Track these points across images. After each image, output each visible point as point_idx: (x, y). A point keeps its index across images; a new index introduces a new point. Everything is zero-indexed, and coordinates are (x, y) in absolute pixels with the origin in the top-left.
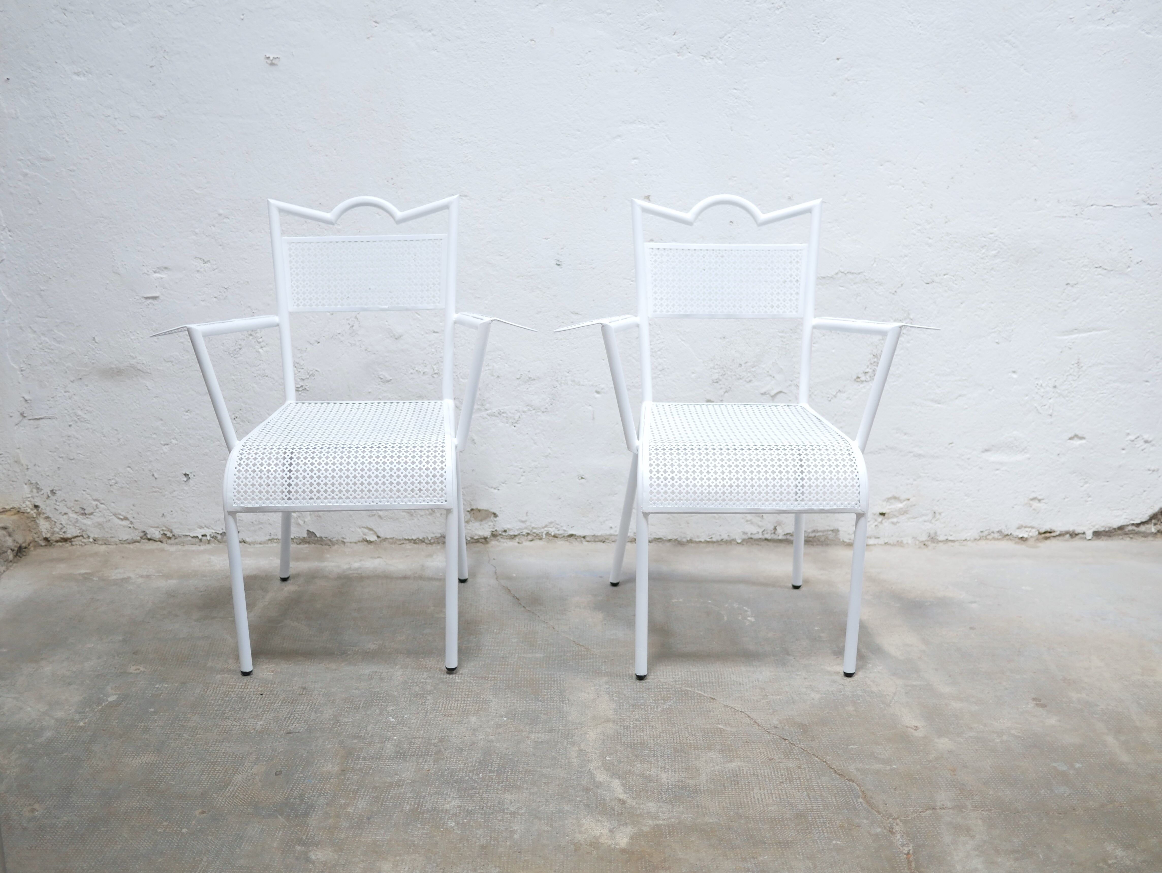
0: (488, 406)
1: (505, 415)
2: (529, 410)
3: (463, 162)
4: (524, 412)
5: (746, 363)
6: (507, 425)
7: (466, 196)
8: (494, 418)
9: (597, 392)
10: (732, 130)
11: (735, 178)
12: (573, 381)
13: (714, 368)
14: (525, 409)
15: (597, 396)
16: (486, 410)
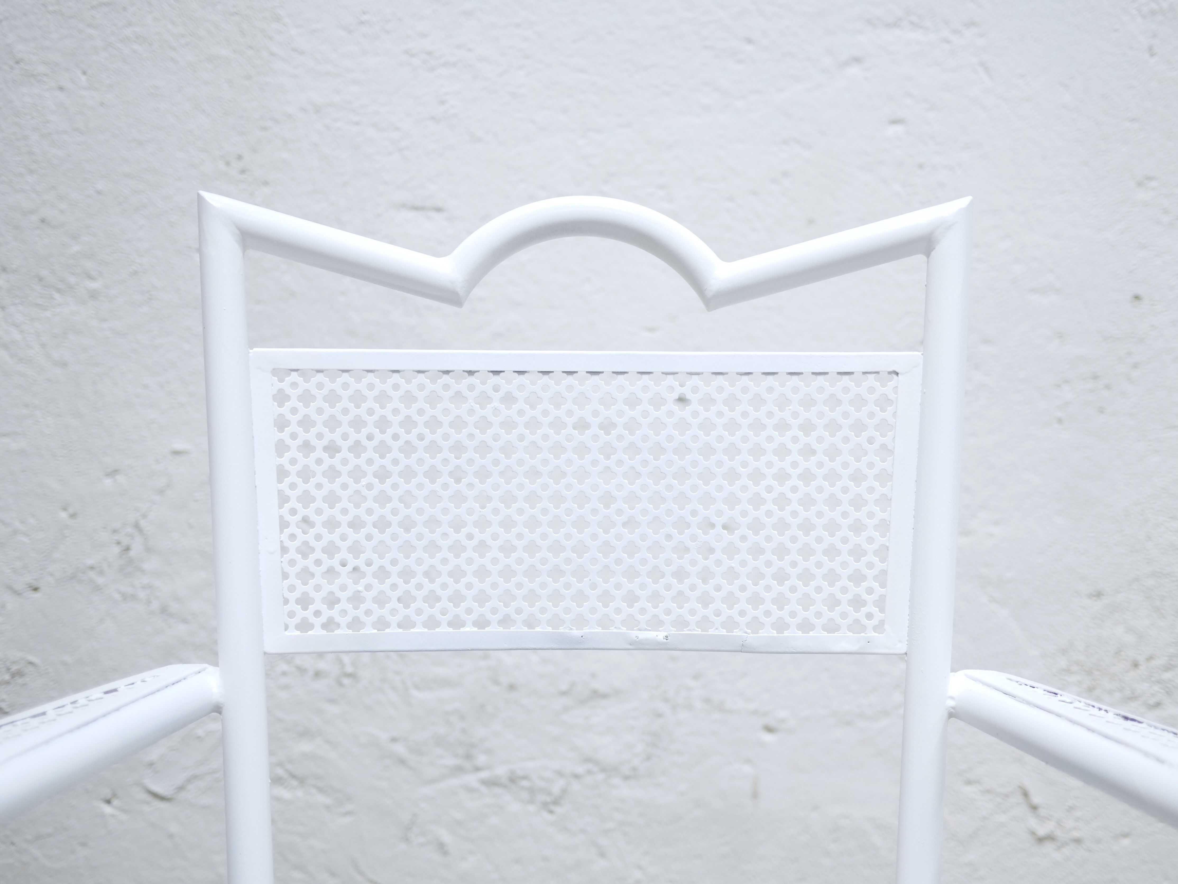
0: (481, 759)
1: (525, 783)
2: (590, 772)
3: (433, 118)
4: (576, 776)
5: (1150, 658)
6: (532, 808)
7: (439, 210)
8: (497, 790)
9: (769, 729)
10: (1152, 55)
11: (1154, 184)
12: (707, 701)
13: (1068, 671)
14: (580, 769)
15: (768, 738)
16: (477, 769)
